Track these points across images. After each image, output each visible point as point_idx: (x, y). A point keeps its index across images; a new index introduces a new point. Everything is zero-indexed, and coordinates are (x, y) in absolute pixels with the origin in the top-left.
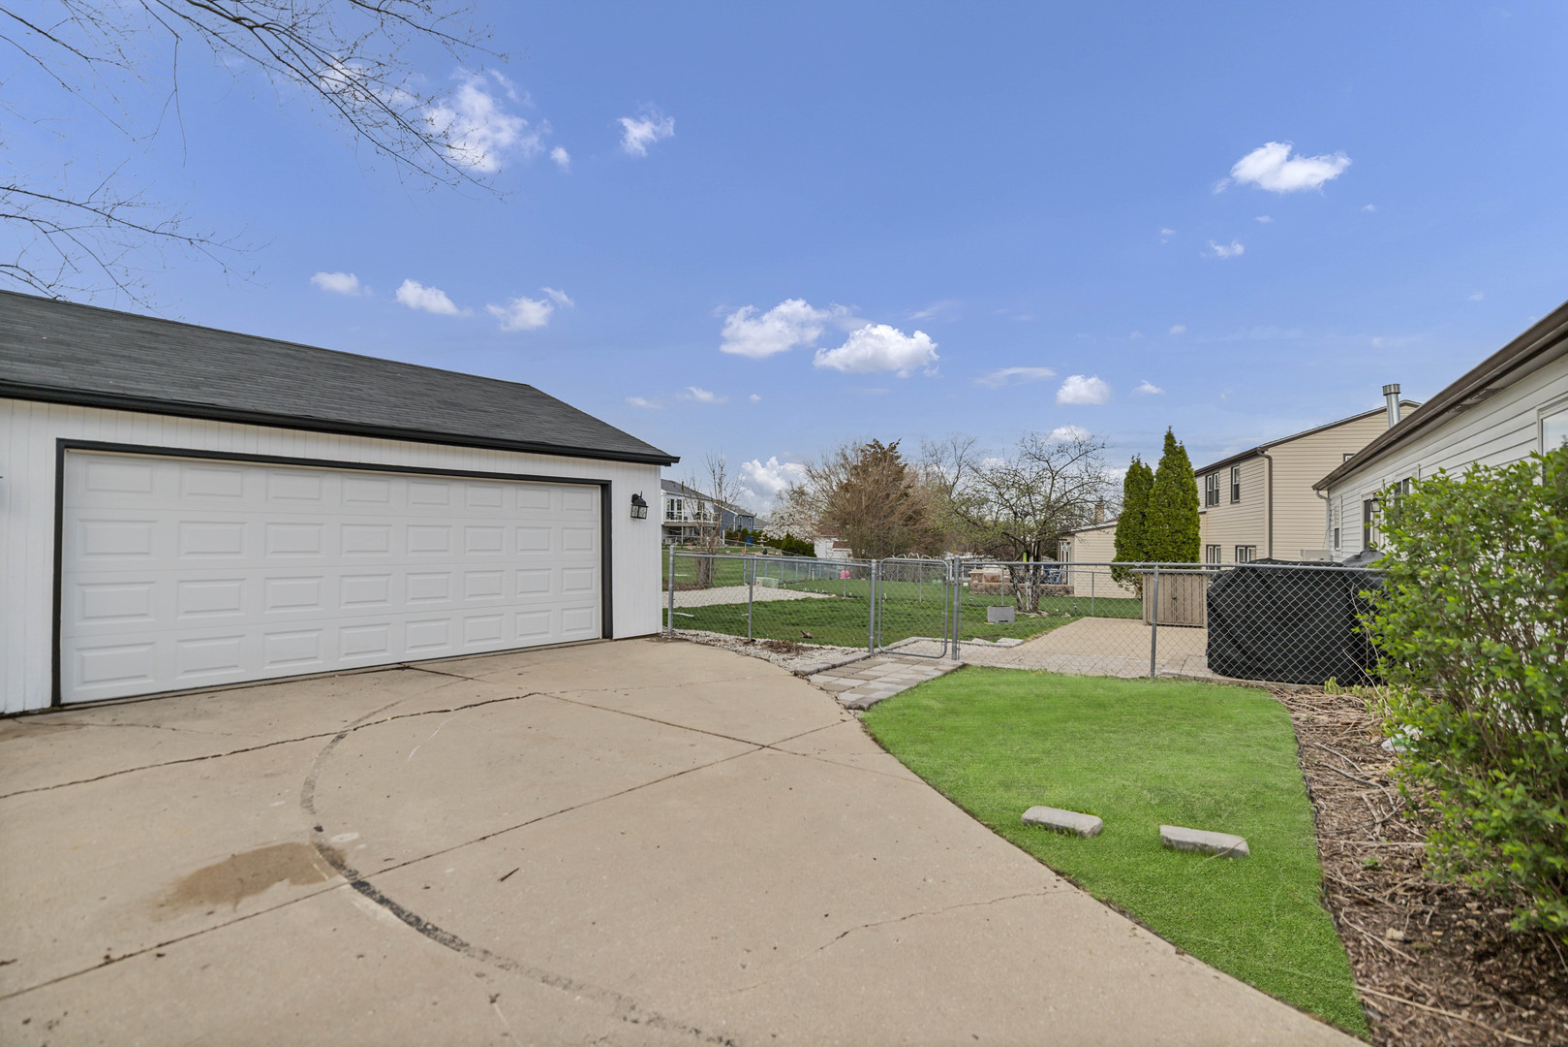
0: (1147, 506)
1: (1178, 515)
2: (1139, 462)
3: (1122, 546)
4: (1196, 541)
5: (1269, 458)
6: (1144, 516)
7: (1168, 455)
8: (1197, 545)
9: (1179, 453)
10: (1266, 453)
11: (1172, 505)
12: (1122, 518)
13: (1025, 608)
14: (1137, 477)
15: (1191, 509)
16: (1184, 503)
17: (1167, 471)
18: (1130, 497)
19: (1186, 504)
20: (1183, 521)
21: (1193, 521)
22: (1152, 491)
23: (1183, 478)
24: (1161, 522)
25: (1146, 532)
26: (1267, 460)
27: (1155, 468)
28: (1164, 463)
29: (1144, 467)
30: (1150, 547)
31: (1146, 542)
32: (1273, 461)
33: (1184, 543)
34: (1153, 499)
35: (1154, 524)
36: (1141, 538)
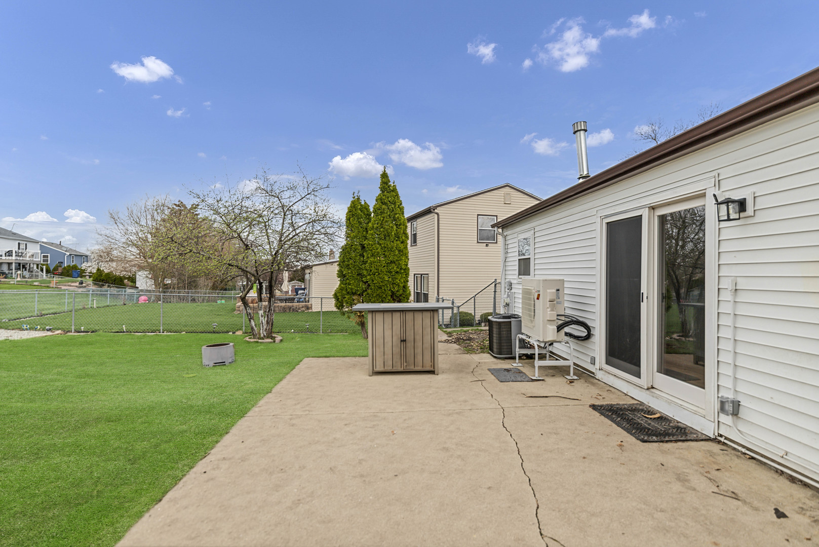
0: (366, 238)
1: (392, 248)
2: (358, 199)
3: (344, 276)
4: (406, 271)
5: (438, 214)
6: (363, 247)
7: (383, 192)
8: (407, 275)
9: (393, 191)
10: (436, 211)
11: (387, 238)
12: (345, 250)
13: (260, 334)
14: (357, 212)
15: (402, 242)
16: (397, 236)
17: (384, 206)
18: (352, 230)
19: (398, 238)
20: (397, 252)
21: (403, 253)
22: (370, 225)
23: (396, 214)
24: (378, 253)
25: (365, 263)
26: (436, 216)
27: (372, 204)
28: (380, 200)
29: (363, 203)
30: (368, 277)
31: (365, 273)
32: (440, 217)
33: (397, 272)
34: (372, 232)
35: (373, 255)
36: (360, 269)
